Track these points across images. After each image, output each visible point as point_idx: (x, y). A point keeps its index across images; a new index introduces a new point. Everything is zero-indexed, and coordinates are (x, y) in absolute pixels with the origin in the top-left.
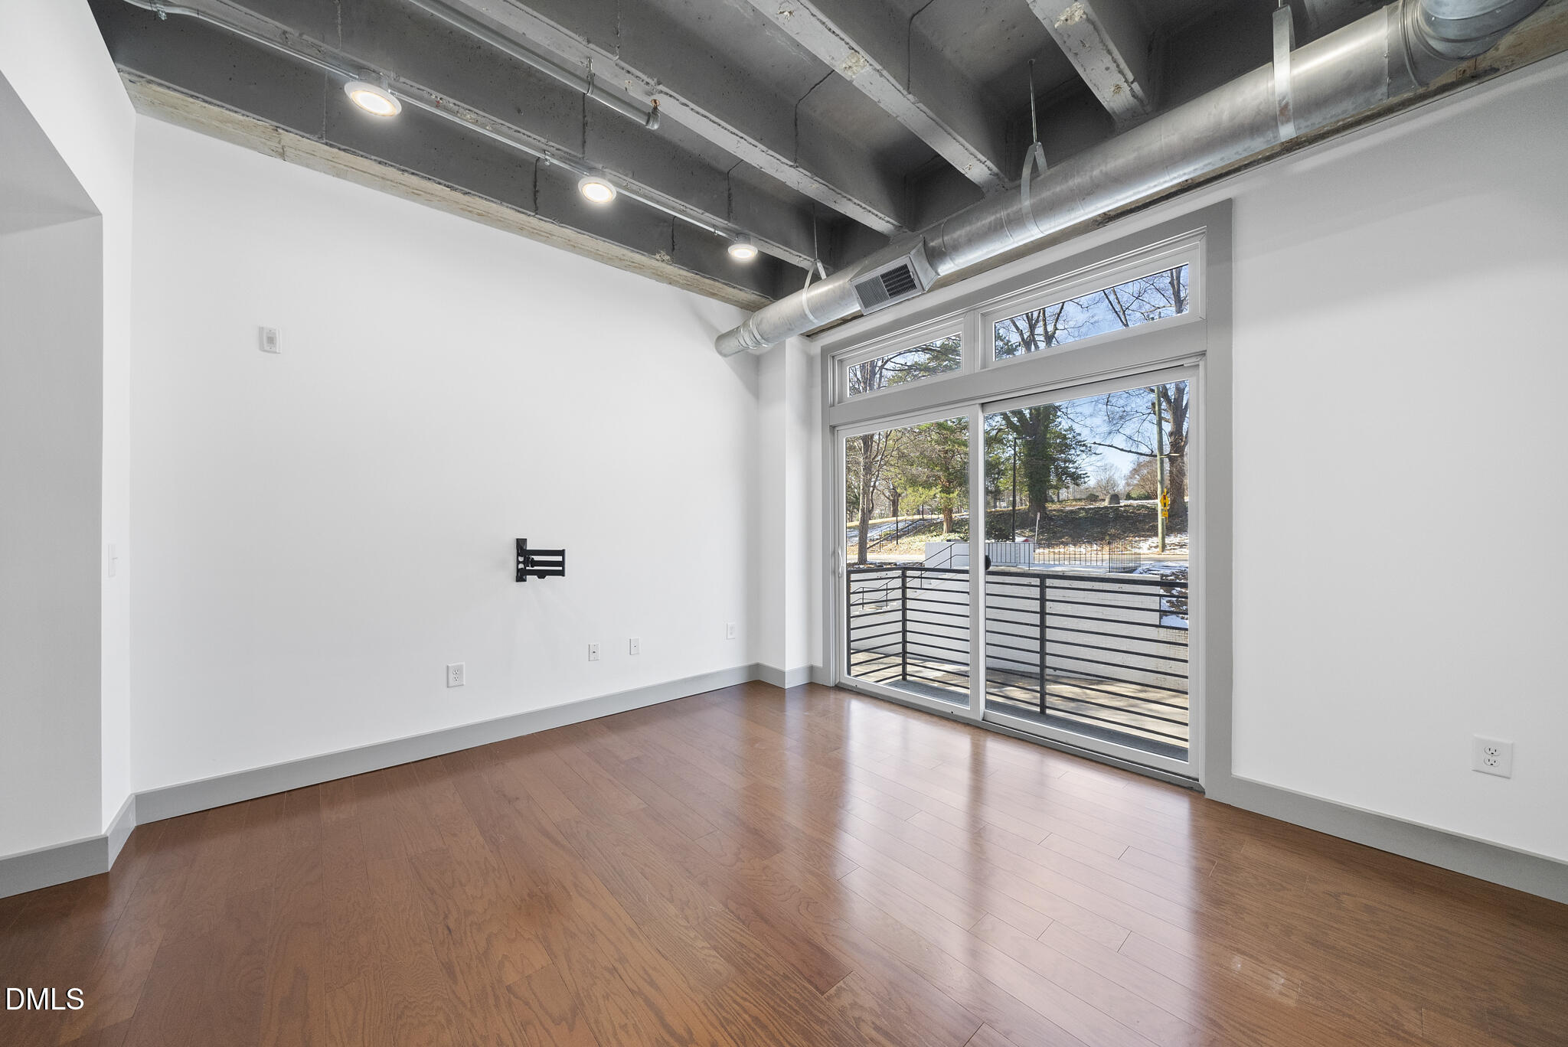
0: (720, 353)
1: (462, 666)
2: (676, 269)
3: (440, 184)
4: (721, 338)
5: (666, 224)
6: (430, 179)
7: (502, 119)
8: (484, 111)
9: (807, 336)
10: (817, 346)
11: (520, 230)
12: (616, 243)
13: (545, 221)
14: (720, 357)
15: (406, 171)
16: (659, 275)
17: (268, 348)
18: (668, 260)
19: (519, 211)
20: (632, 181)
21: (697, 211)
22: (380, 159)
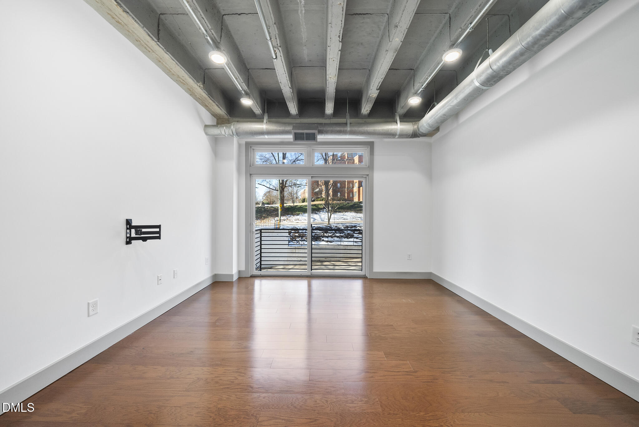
0: (205, 132)
1: (97, 301)
2: (203, 92)
4: (206, 126)
10: (243, 141)
12: (186, 71)
13: (160, 47)
14: (205, 135)
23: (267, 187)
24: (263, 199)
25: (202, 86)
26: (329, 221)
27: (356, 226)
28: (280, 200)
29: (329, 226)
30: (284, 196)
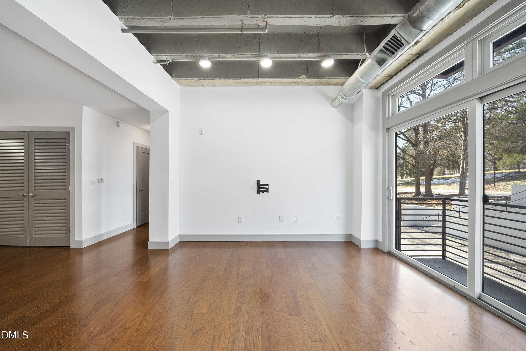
0: (333, 107)
1: (242, 217)
2: (310, 79)
3: (233, 79)
4: (334, 100)
5: (304, 64)
6: (230, 79)
7: (235, 53)
8: (230, 53)
9: (376, 89)
10: (380, 93)
11: (257, 84)
12: (285, 78)
13: (262, 79)
14: (333, 108)
15: (225, 79)
16: (305, 84)
17: (201, 134)
18: (305, 77)
19: (254, 79)
20: (277, 54)
21: (305, 55)
22: (219, 78)
25: (306, 76)
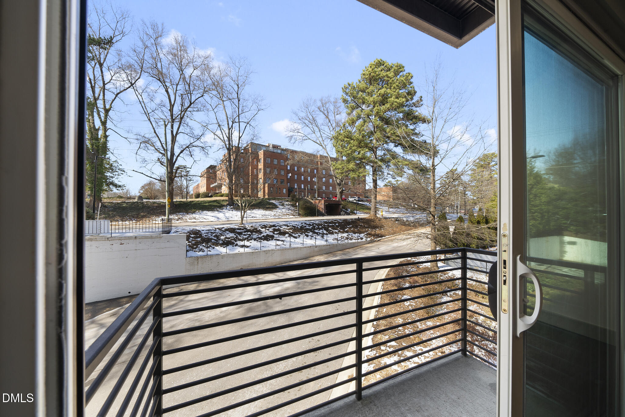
23: (147, 176)
24: (139, 192)
26: (242, 220)
27: (275, 225)
28: (168, 192)
29: (243, 227)
30: (173, 189)
